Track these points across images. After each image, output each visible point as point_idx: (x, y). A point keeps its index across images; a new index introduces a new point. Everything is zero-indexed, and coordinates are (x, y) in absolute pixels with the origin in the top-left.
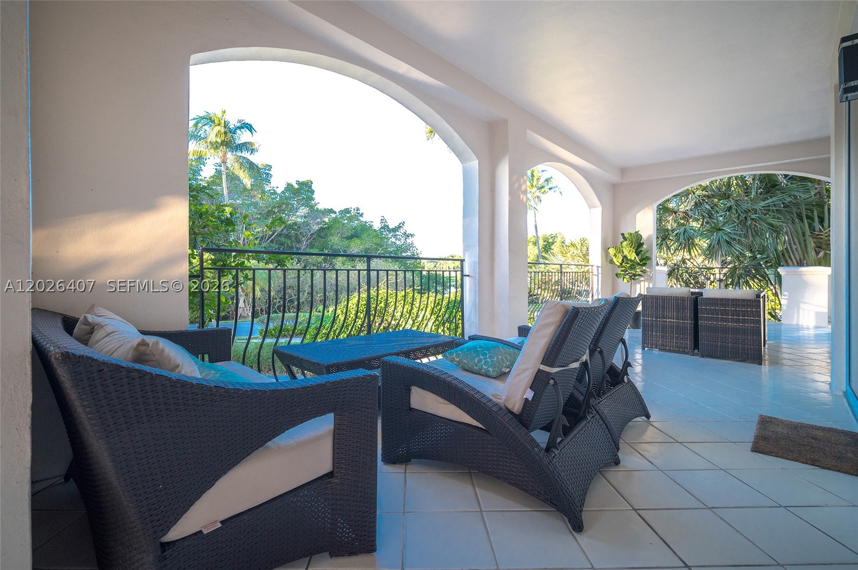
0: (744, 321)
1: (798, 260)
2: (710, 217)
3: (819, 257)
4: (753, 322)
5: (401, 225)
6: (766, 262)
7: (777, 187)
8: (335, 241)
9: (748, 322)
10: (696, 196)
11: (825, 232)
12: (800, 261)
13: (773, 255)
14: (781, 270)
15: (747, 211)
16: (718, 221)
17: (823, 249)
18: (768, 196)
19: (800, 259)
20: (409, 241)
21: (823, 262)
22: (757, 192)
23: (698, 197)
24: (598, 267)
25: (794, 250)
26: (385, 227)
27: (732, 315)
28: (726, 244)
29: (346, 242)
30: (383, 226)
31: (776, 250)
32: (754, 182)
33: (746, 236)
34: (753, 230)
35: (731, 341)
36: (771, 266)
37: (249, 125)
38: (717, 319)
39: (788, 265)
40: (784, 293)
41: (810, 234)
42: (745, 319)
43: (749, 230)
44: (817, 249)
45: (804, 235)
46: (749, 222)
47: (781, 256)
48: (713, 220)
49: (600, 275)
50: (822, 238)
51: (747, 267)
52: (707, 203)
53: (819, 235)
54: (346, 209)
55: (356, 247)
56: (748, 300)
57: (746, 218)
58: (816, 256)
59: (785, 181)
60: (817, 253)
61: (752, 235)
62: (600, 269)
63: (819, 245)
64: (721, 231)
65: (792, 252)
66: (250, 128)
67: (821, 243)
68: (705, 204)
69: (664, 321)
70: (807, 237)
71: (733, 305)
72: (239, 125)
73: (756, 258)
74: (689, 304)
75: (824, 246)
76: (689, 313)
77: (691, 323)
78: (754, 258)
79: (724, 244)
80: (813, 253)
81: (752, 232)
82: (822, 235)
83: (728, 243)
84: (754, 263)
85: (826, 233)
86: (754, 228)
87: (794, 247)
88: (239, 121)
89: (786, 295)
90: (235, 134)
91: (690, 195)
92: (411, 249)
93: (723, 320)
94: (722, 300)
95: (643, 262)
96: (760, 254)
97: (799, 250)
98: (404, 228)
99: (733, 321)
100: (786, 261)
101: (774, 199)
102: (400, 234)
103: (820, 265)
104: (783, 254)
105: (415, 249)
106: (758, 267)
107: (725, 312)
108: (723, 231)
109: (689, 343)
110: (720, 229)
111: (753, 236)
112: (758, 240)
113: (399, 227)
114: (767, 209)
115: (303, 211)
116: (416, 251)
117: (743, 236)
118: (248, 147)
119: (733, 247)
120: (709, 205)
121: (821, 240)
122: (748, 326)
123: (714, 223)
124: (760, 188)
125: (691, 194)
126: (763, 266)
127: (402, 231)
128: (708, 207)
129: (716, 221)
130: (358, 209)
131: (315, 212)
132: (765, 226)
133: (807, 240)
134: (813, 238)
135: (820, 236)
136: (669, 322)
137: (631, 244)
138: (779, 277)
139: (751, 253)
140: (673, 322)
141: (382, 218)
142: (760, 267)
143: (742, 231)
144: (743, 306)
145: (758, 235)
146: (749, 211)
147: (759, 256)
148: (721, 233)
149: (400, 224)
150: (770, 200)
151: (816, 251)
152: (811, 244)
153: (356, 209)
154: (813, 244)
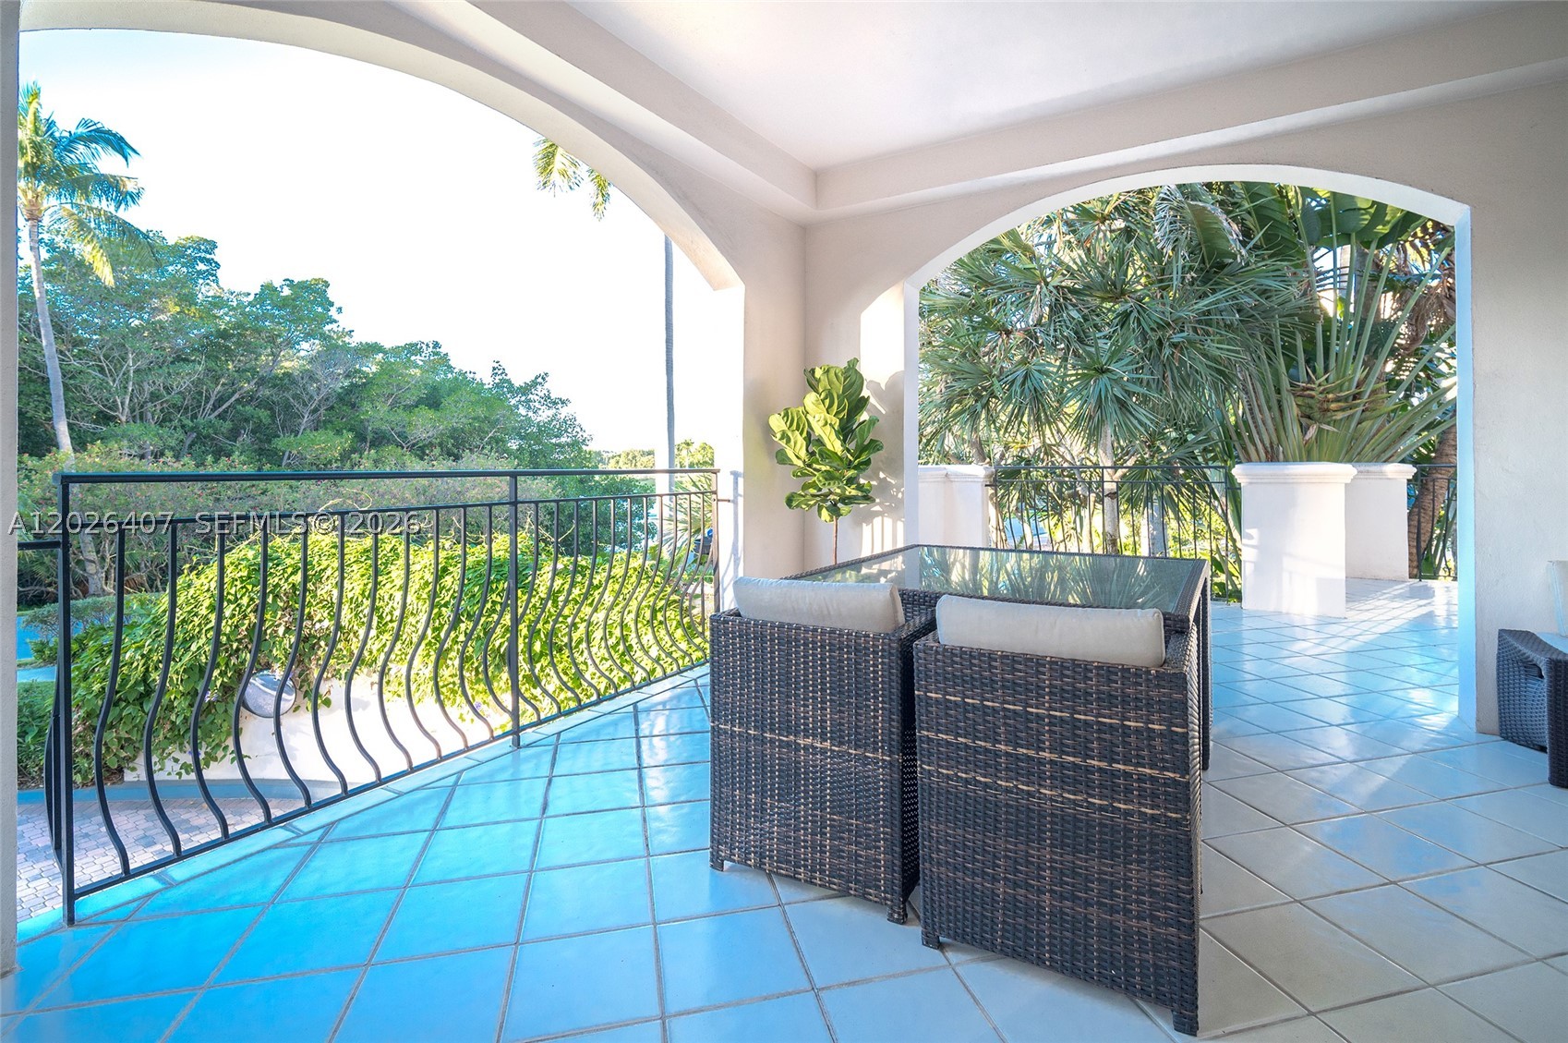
0: (1110, 784)
1: (1268, 445)
2: (1081, 340)
3: (1307, 438)
4: (1152, 791)
5: (540, 380)
6: (1205, 450)
7: (1226, 270)
8: (376, 414)
9: (1128, 790)
10: (1052, 289)
11: (1317, 382)
12: (1272, 447)
13: (1219, 434)
14: (1238, 472)
15: (1162, 326)
16: (1097, 349)
17: (1316, 421)
18: (1207, 288)
19: (1271, 443)
20: (564, 412)
21: (1315, 452)
22: (1183, 278)
23: (1055, 291)
24: (735, 475)
25: (1260, 422)
26: (504, 385)
27: (1059, 748)
28: (1117, 406)
29: (402, 415)
30: (497, 381)
31: (1224, 424)
32: (1177, 254)
33: (1161, 388)
34: (1175, 371)
35: (1052, 883)
36: (1214, 459)
37: (115, 135)
38: (989, 762)
39: (1249, 460)
40: (1247, 531)
41: (1289, 388)
42: (1114, 774)
43: (1168, 373)
44: (1304, 421)
45: (1278, 391)
46: (1167, 351)
47: (1234, 437)
48: (1088, 348)
49: (741, 501)
50: (1312, 397)
51: (1168, 462)
52: (1074, 306)
53: (1308, 389)
54: (412, 345)
55: (424, 425)
56: (1125, 670)
57: (1160, 343)
58: (1301, 437)
59: (1243, 252)
60: (1304, 430)
61: (1175, 384)
62: (741, 480)
63: (1308, 411)
64: (1105, 376)
65: (1256, 427)
66: (119, 144)
67: (1311, 408)
68: (1070, 307)
69: (788, 744)
70: (1284, 393)
71: (1060, 695)
72: (82, 130)
73: (1186, 440)
74: (881, 671)
75: (1317, 415)
76: (881, 716)
77: (890, 763)
78: (1182, 441)
79: (1112, 407)
80: (1297, 429)
81: (1173, 379)
82: (1312, 389)
83: (1123, 405)
84: (1182, 452)
85: (1320, 385)
86: (1177, 368)
87: (1259, 416)
88: (85, 123)
89: (1250, 537)
90: (70, 152)
91: (1038, 287)
92: (570, 430)
93: (1018, 767)
94: (1012, 660)
95: (863, 458)
96: (1194, 433)
97: (1269, 422)
98: (546, 386)
99: (1062, 777)
100: (1245, 449)
101: (1219, 295)
102: (536, 398)
103: (1309, 459)
104: (1239, 434)
105: (579, 430)
106: (1189, 461)
107: (1023, 729)
108: (1110, 375)
109: (883, 857)
110: (1102, 371)
111: (1176, 388)
112: (1187, 397)
113: (534, 384)
114: (1205, 319)
115: (307, 348)
116: (581, 433)
117: (1154, 386)
118: (111, 187)
119: (1133, 415)
120: (1079, 311)
121: (1310, 401)
122: (1127, 813)
123: (1089, 354)
124: (1191, 268)
125: (1039, 283)
126: (1200, 459)
127: (541, 391)
128: (1074, 314)
129: (1093, 350)
130: (436, 345)
131: (334, 350)
132: (1201, 362)
133: (1284, 401)
134: (1296, 396)
135: (1308, 392)
136: (806, 748)
137: (827, 402)
138: (1233, 491)
139: (1175, 430)
140: (823, 751)
141: (496, 365)
142: (1192, 461)
143: (1152, 374)
144: (1108, 700)
145: (1187, 385)
146: (1169, 325)
147: (1190, 437)
148: (1104, 378)
149: (537, 378)
150: (1212, 299)
151: (1301, 425)
152: (1292, 410)
153: (431, 345)
154: (1296, 410)
